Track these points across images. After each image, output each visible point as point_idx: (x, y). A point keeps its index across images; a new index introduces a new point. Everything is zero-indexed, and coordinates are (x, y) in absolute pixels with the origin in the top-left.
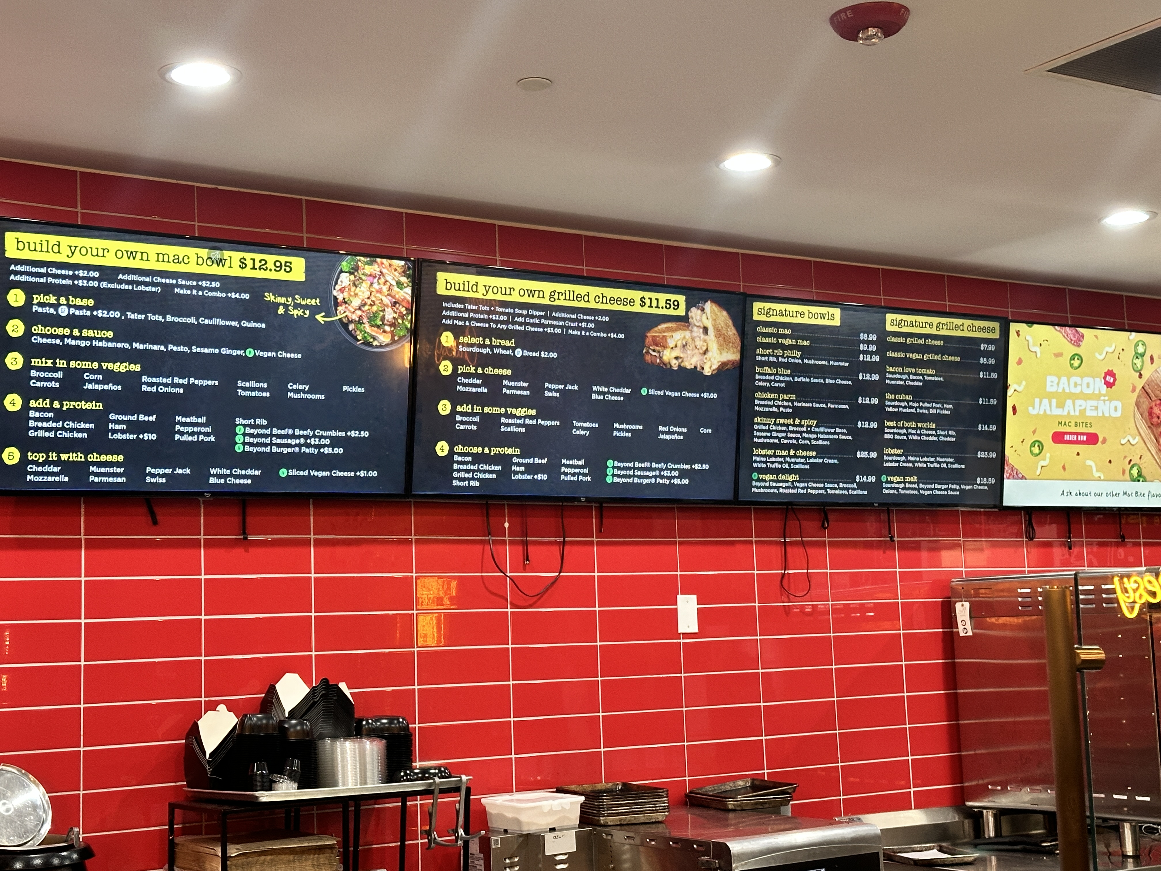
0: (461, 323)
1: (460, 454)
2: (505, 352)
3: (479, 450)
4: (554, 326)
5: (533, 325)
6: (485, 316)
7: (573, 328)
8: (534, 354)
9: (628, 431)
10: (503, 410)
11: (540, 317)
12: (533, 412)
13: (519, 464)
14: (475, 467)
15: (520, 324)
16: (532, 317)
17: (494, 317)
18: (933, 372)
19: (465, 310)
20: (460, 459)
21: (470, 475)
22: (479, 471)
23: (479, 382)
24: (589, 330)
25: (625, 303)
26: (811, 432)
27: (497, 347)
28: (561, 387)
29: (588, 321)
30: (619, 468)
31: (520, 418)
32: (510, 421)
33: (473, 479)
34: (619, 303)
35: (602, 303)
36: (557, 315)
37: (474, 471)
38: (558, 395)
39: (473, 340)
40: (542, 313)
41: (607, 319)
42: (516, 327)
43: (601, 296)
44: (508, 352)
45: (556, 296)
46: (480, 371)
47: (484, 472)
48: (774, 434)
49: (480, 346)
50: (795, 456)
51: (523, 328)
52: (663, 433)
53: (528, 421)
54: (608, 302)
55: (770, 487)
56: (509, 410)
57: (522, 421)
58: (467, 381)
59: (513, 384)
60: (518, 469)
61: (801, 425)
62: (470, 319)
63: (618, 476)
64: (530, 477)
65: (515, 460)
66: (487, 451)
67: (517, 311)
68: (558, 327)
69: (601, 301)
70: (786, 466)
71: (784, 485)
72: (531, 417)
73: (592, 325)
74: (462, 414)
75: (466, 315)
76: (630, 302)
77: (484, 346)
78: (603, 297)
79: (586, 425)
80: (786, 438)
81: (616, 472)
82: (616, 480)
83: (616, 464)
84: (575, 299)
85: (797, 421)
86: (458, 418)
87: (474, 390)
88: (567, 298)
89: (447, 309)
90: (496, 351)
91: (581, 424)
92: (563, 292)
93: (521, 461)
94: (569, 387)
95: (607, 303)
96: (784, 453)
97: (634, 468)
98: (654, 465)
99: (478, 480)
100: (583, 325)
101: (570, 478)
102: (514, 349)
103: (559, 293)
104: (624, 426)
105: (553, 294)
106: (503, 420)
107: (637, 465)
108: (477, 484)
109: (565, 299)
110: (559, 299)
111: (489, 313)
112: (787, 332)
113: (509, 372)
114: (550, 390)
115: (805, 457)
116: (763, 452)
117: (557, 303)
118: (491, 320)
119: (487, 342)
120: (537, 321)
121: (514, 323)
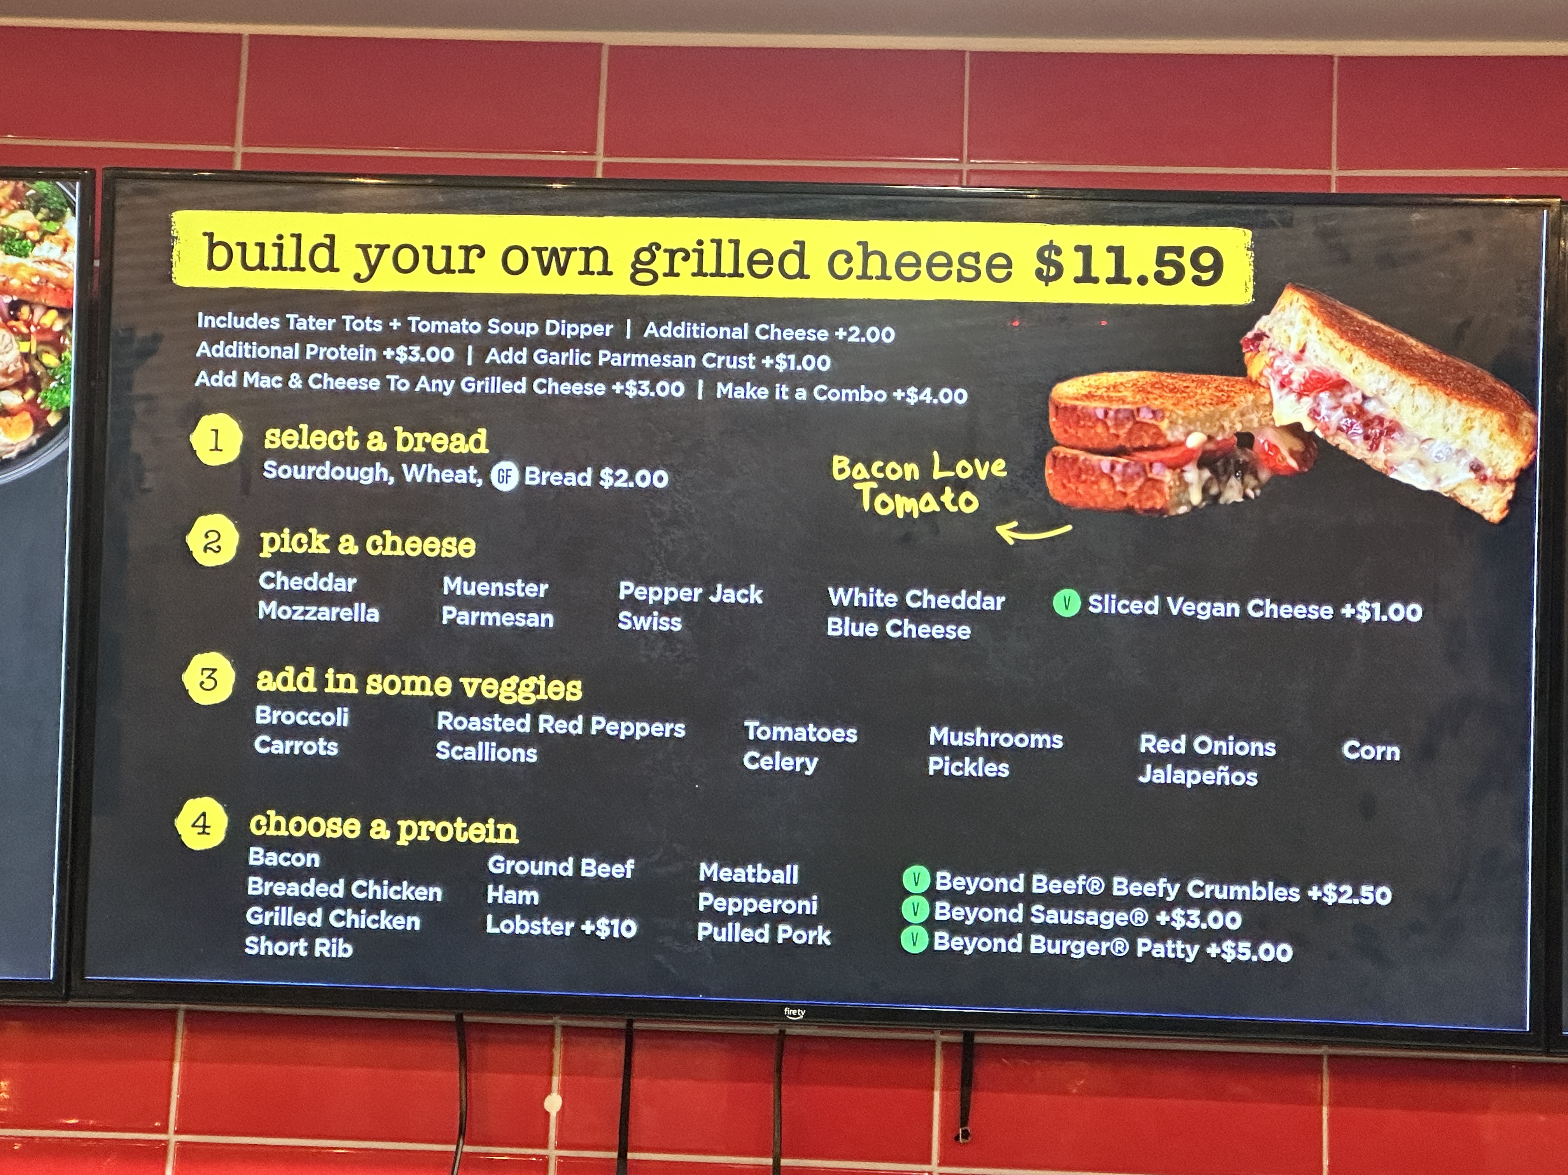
0: (268, 382)
1: (271, 844)
2: (447, 476)
3: (352, 828)
4: (654, 375)
5: (565, 374)
6: (369, 354)
7: (740, 378)
8: (572, 479)
9: (994, 754)
10: (444, 686)
11: (592, 345)
12: (574, 690)
13: (514, 882)
14: (337, 890)
15: (512, 373)
16: (561, 344)
17: (401, 354)
19: (286, 337)
20: (273, 859)
21: (315, 919)
22: (348, 901)
23: (346, 585)
24: (811, 380)
25: (969, 273)
27: (413, 458)
28: (690, 594)
29: (800, 349)
30: (956, 898)
31: (517, 711)
32: (475, 724)
33: (329, 931)
34: (940, 272)
35: (864, 276)
36: (668, 331)
37: (329, 904)
38: (677, 624)
39: (320, 440)
40: (598, 330)
41: (887, 335)
42: (495, 385)
43: (857, 254)
44: (466, 476)
45: (661, 264)
46: (348, 545)
47: (374, 906)
49: (344, 458)
51: (521, 387)
52: (1159, 760)
53: (547, 723)
54: (891, 271)
56: (470, 686)
57: (524, 725)
58: (296, 583)
59: (483, 588)
60: (512, 897)
62: (306, 367)
63: (956, 928)
64: (562, 928)
65: (497, 865)
66: (380, 830)
67: (495, 326)
68: (671, 374)
69: (858, 270)
72: (563, 710)
73: (825, 363)
74: (278, 700)
75: (291, 353)
76: (990, 266)
77: (363, 458)
78: (866, 256)
79: (800, 734)
81: (946, 911)
82: (946, 942)
83: (945, 880)
84: (743, 268)
86: (264, 714)
87: (326, 614)
88: (709, 266)
89: (215, 336)
90: (412, 473)
91: (782, 731)
92: (691, 246)
93: (524, 867)
94: (727, 595)
95: (884, 276)
97: (1029, 898)
98: (1123, 886)
99: (348, 934)
100: (782, 362)
101: (736, 933)
102: (484, 465)
103: (672, 253)
104: (978, 737)
105: (645, 256)
106: (445, 720)
107: (1041, 883)
108: (344, 950)
109: (700, 273)
110: (672, 273)
111: (379, 341)
113: (467, 548)
114: (639, 608)
117: (664, 287)
118: (393, 366)
119: (377, 442)
120: (582, 359)
121: (482, 371)
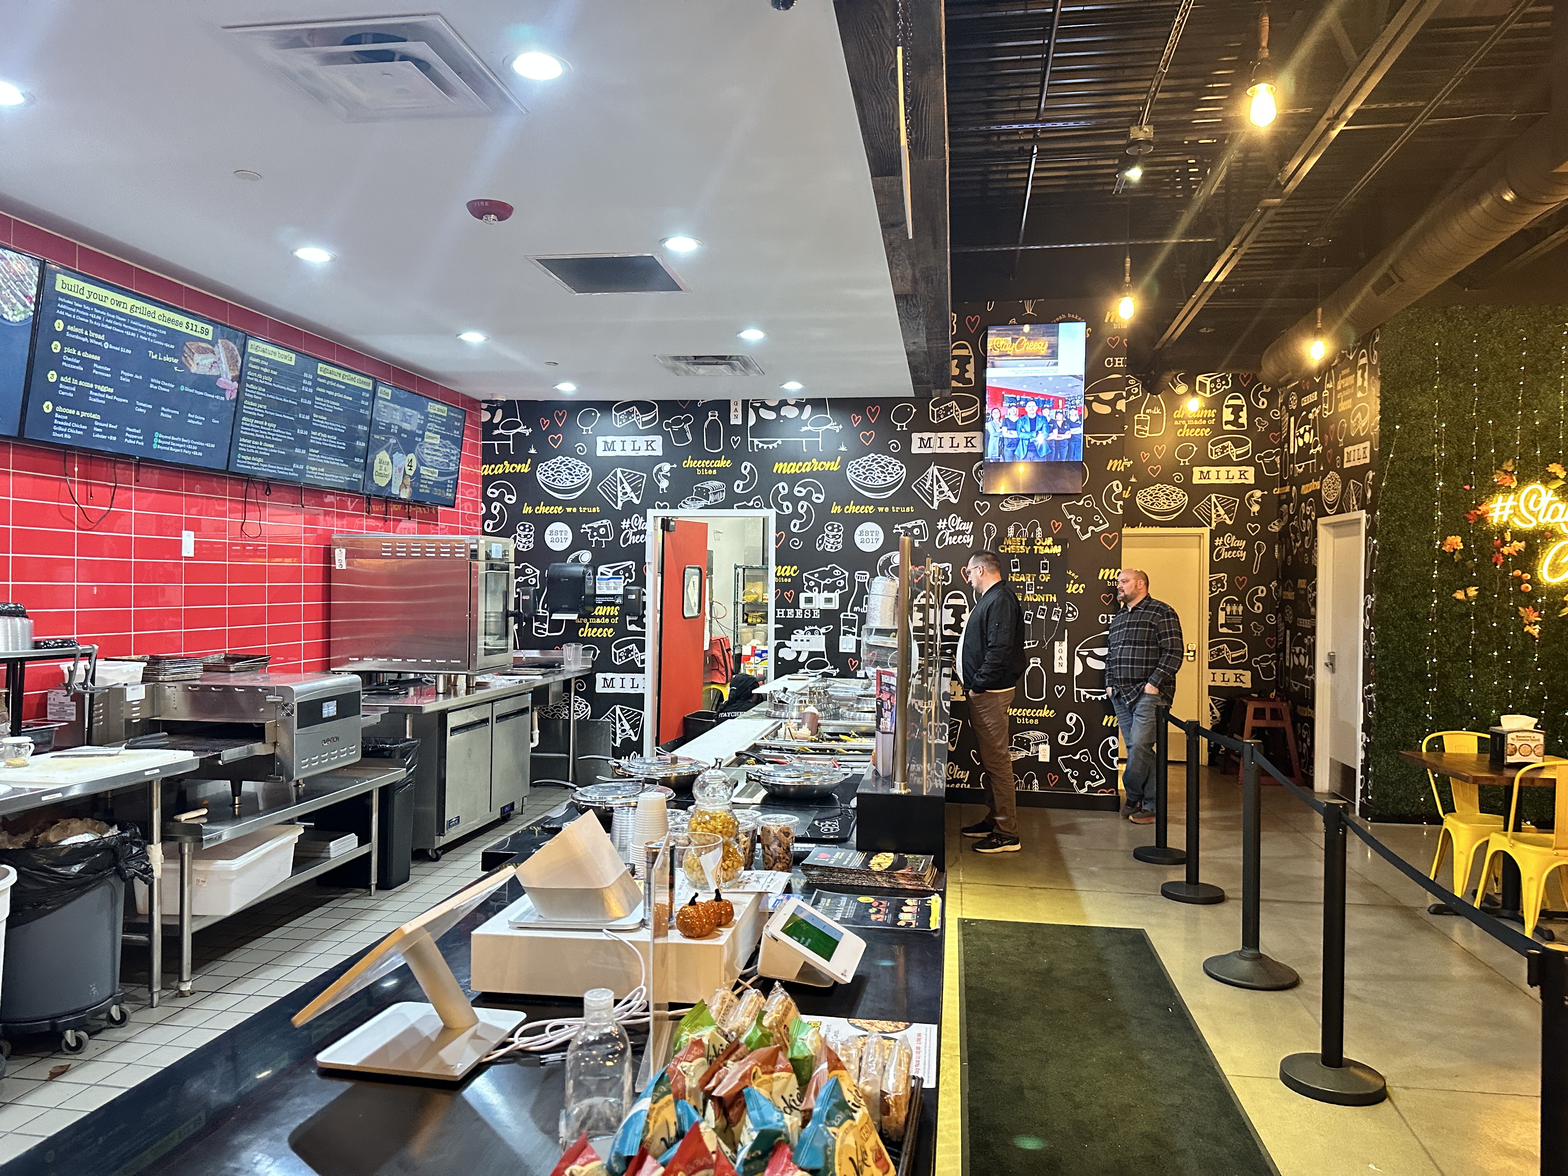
0: (70, 315)
1: (60, 413)
2: (97, 343)
3: (73, 412)
4: (131, 331)
5: (117, 327)
6: (87, 314)
7: (144, 335)
8: (117, 349)
9: (170, 413)
10: (91, 386)
11: (122, 322)
12: (111, 390)
13: (98, 427)
14: (69, 425)
15: (110, 325)
16: (118, 321)
17: (93, 316)
18: (338, 404)
19: (73, 306)
20: (59, 417)
21: (65, 430)
22: (71, 427)
23: (78, 362)
24: (152, 337)
25: (176, 324)
26: (272, 432)
27: (92, 338)
28: (132, 375)
29: (153, 332)
30: (162, 439)
31: (102, 393)
32: (96, 394)
33: (67, 433)
34: (173, 323)
35: (163, 321)
36: (134, 323)
37: (68, 427)
38: (128, 381)
39: (76, 330)
40: (124, 320)
41: (165, 333)
42: (106, 326)
43: (162, 315)
44: (100, 344)
45: (134, 310)
46: (79, 354)
47: (75, 429)
48: (252, 430)
49: (80, 335)
50: (262, 446)
51: (110, 328)
52: (190, 418)
53: (107, 396)
54: (167, 320)
55: (246, 465)
56: (96, 386)
57: (103, 396)
58: (69, 359)
59: (100, 367)
60: (98, 430)
61: (267, 427)
62: (77, 314)
63: (161, 444)
64: (104, 437)
65: (96, 423)
66: (78, 413)
67: (108, 315)
68: (134, 332)
69: (162, 319)
70: (257, 452)
71: (255, 464)
72: (110, 394)
73: (155, 335)
74: (63, 383)
75: (74, 310)
76: (180, 324)
77: (84, 336)
78: (164, 317)
79: (144, 405)
80: (259, 433)
81: (160, 441)
82: (159, 447)
83: (161, 436)
84: (146, 314)
85: (266, 424)
86: (61, 386)
87: (74, 367)
89: (62, 303)
90: (91, 341)
91: (141, 404)
92: (139, 307)
93: (101, 424)
94: (137, 377)
95: (165, 321)
96: (256, 443)
97: (171, 440)
98: (183, 440)
99: (70, 434)
100: (150, 334)
101: (130, 441)
102: (103, 342)
103: (136, 308)
104: (168, 410)
105: (132, 307)
106: (91, 392)
107: (173, 438)
108: (69, 437)
109: (140, 313)
110: (136, 312)
111: (90, 312)
112: (266, 364)
113: (98, 358)
115: (268, 448)
116: (245, 441)
117: (134, 314)
118: (90, 318)
119: (86, 333)
120: (120, 325)
121: (105, 323)
